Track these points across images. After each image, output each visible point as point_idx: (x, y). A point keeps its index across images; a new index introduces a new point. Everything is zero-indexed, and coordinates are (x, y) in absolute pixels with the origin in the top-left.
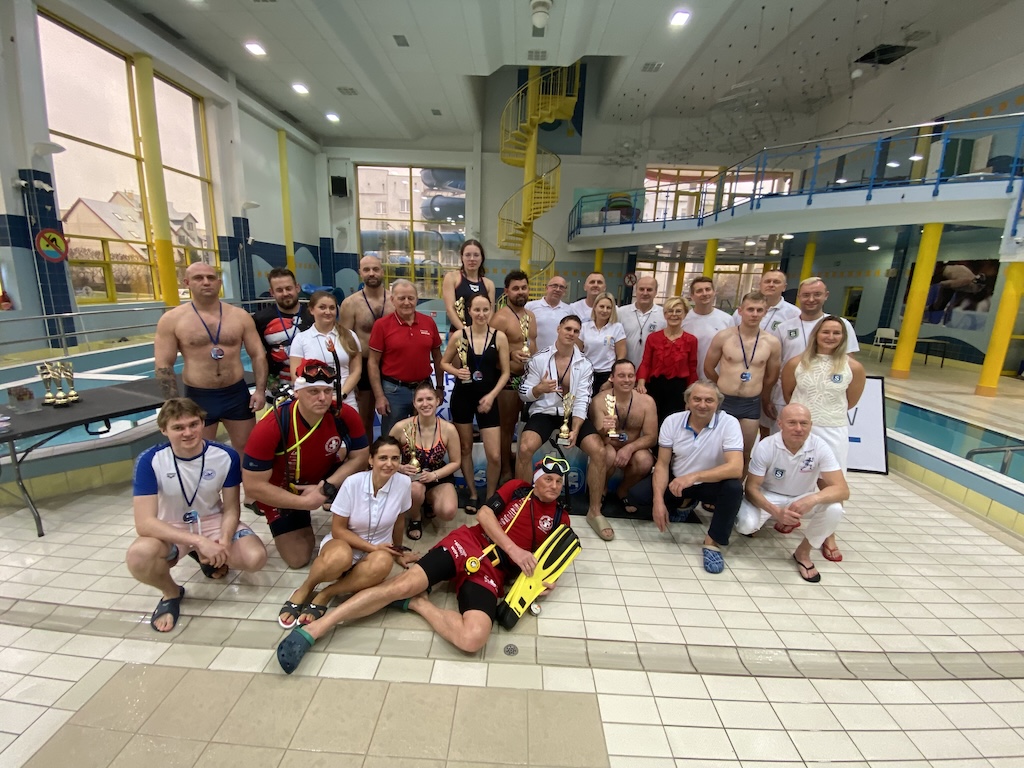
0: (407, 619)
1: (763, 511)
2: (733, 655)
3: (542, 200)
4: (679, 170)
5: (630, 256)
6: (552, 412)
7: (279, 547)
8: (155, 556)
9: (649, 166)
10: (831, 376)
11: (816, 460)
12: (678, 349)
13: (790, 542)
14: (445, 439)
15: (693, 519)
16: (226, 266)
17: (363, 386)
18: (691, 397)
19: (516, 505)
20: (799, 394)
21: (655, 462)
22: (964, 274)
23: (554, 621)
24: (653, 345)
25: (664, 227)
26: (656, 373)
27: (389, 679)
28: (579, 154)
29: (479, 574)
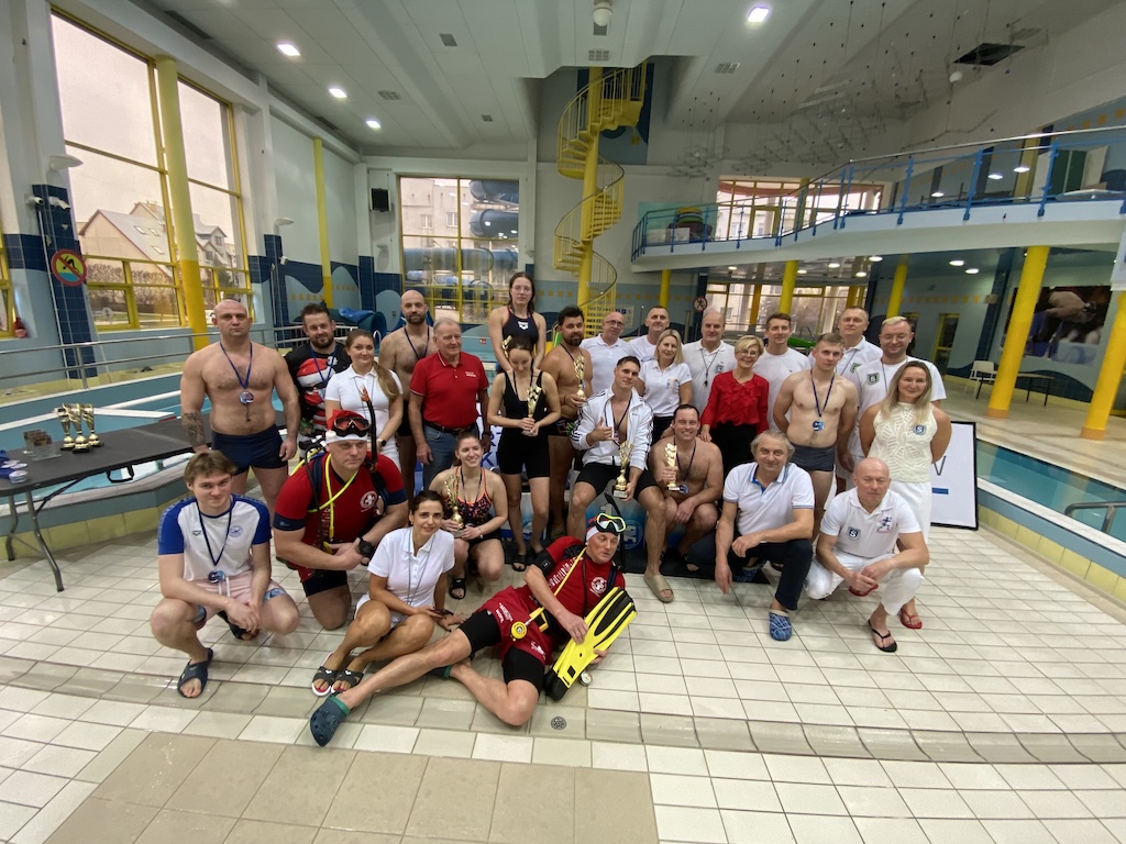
0: (448, 688)
1: (835, 575)
2: (797, 733)
3: (604, 216)
4: (756, 182)
5: (701, 278)
6: (608, 461)
7: (313, 607)
8: (181, 619)
9: (722, 177)
10: (913, 426)
11: (894, 520)
12: (748, 393)
13: (865, 606)
14: (490, 491)
15: (760, 579)
16: (257, 288)
17: (403, 432)
18: (759, 448)
19: (567, 565)
20: (878, 446)
21: (719, 515)
22: (1070, 303)
23: (608, 692)
24: (721, 387)
25: (738, 246)
26: (722, 418)
27: (428, 753)
28: (645, 164)
29: (526, 640)
